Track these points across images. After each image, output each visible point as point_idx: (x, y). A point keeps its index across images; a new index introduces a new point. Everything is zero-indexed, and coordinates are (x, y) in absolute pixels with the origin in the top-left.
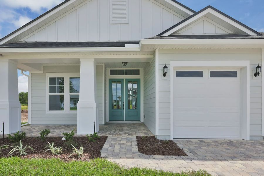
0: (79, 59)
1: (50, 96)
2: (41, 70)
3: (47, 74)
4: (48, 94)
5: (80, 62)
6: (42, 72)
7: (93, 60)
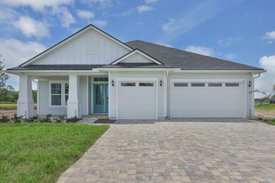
0: (68, 75)
1: (52, 95)
2: (45, 79)
3: (50, 81)
4: (50, 95)
5: (69, 77)
6: (47, 80)
7: (76, 76)
